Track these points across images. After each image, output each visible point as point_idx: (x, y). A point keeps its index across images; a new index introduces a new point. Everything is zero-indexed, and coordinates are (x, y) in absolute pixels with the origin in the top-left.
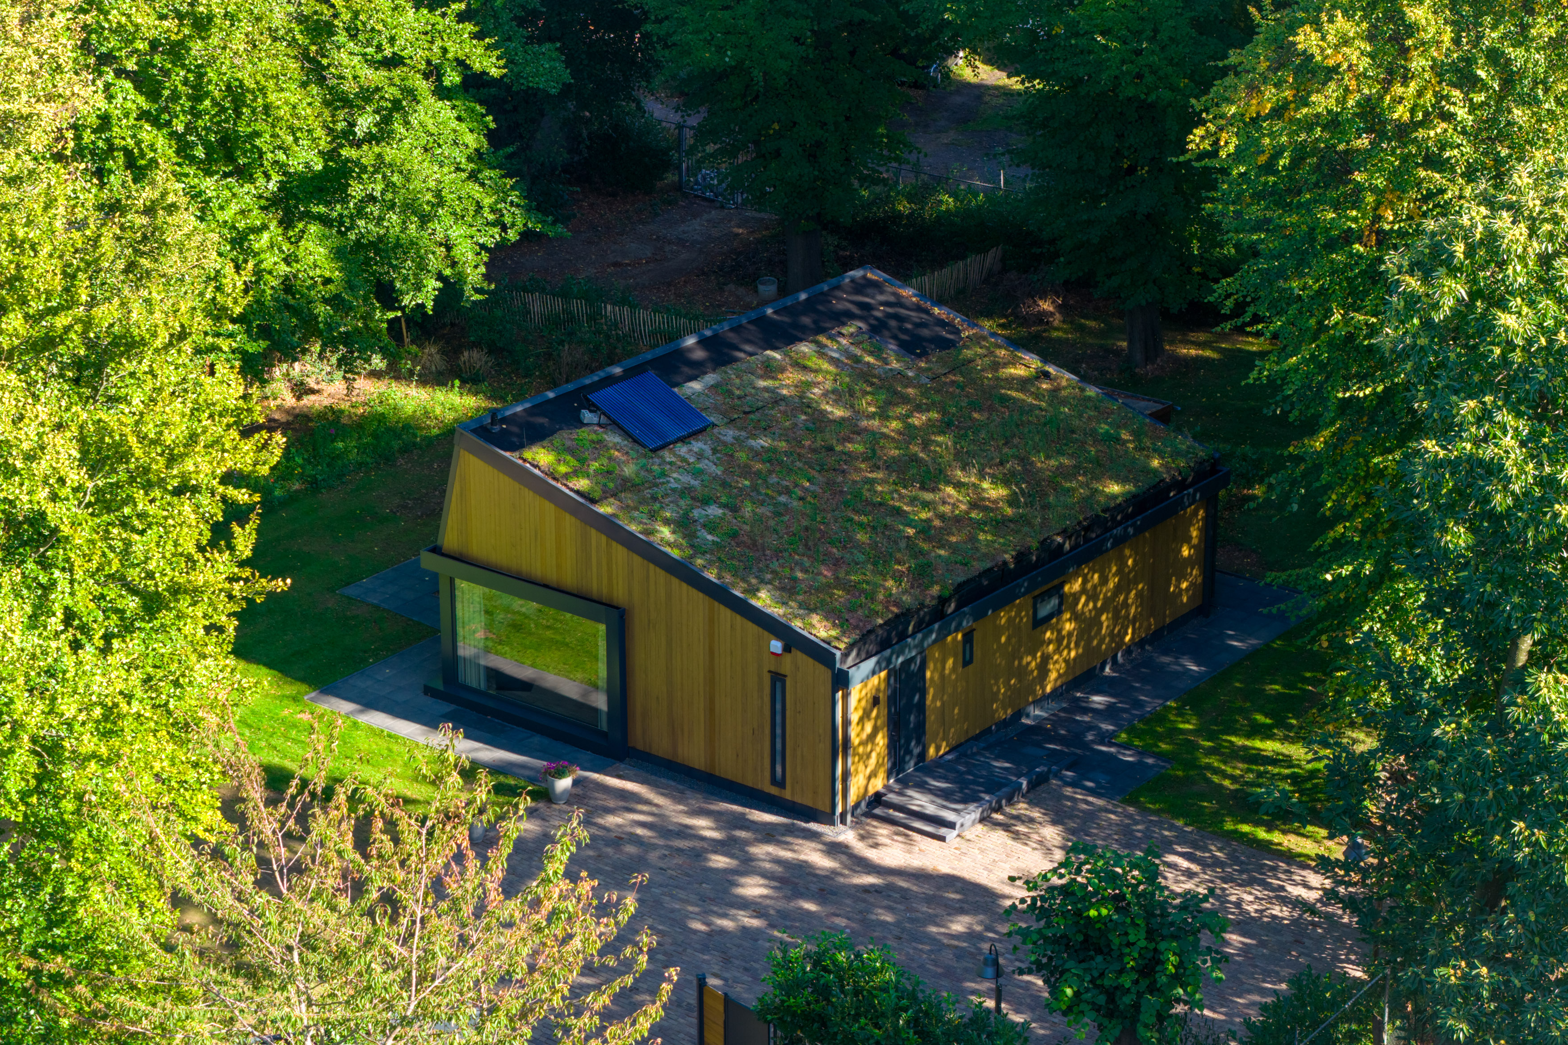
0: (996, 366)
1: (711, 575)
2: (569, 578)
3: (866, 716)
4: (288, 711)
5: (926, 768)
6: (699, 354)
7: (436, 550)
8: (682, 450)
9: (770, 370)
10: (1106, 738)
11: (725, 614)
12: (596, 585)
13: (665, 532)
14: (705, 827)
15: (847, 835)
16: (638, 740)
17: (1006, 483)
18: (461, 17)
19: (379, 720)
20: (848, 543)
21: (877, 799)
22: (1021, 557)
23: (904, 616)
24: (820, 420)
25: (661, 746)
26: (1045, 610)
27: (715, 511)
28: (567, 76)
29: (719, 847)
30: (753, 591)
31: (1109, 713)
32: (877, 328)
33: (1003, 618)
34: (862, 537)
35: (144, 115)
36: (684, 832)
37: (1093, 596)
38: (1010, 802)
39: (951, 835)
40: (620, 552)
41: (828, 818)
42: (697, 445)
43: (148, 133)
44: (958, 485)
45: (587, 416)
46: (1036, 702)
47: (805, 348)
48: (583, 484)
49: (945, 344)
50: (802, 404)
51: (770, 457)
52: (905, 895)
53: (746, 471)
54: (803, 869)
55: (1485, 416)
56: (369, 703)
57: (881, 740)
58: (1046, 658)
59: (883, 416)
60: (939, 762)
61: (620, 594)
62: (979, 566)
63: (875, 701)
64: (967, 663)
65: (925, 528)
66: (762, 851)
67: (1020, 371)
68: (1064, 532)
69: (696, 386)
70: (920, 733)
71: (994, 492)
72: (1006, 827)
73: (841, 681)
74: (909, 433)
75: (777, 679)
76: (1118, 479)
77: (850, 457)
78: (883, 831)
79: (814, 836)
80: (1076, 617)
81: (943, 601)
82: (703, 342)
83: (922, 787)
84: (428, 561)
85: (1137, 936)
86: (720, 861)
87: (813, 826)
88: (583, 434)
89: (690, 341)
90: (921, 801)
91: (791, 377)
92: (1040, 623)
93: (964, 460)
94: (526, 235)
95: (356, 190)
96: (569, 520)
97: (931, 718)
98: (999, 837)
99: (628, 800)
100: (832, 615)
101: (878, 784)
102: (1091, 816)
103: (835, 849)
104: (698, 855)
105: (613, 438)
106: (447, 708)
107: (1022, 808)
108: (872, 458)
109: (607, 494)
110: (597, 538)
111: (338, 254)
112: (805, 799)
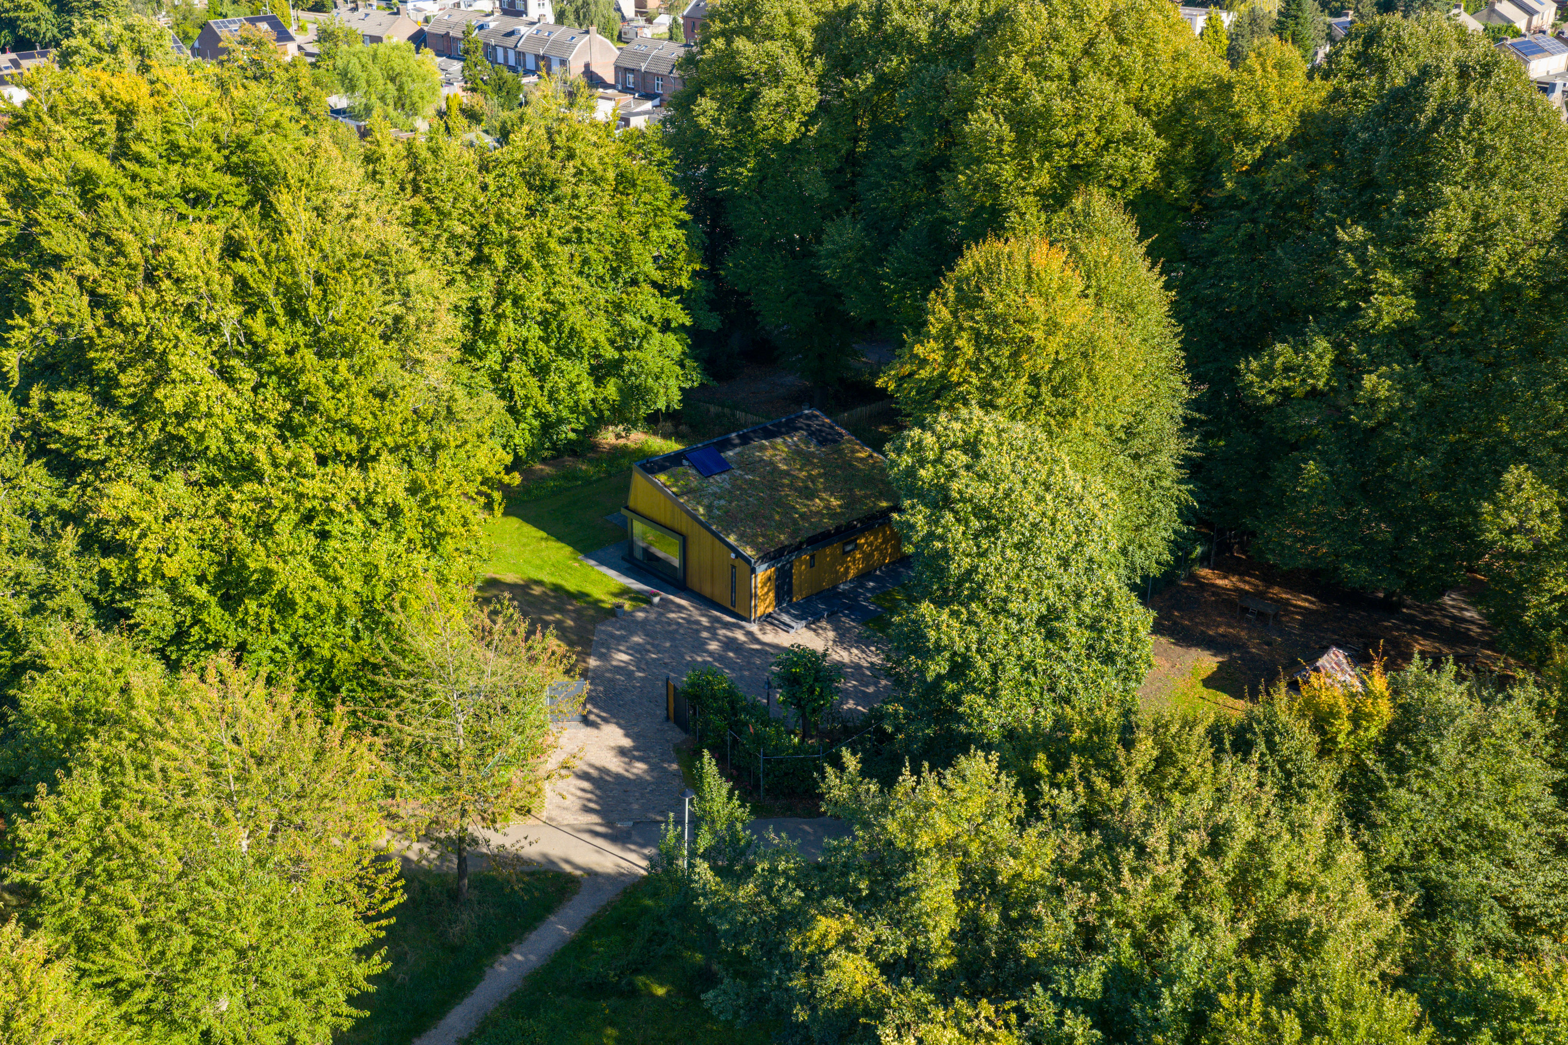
0: (853, 452)
1: (714, 527)
2: (668, 522)
3: (764, 584)
4: (571, 563)
5: (791, 605)
6: (737, 441)
7: (627, 508)
8: (717, 477)
9: (762, 448)
10: (867, 599)
11: (717, 542)
12: (676, 526)
13: (701, 510)
14: (704, 621)
15: (754, 628)
16: (689, 585)
17: (841, 498)
18: (678, 302)
19: (604, 569)
20: (771, 519)
21: (769, 615)
22: (838, 529)
23: (784, 548)
24: (775, 469)
25: (696, 588)
26: (849, 548)
27: (722, 502)
28: (720, 325)
29: (706, 629)
30: (728, 535)
31: (872, 590)
32: (812, 434)
33: (828, 551)
34: (777, 517)
35: (540, 338)
36: (698, 623)
37: (871, 544)
38: (819, 620)
39: (792, 631)
40: (684, 515)
41: (748, 620)
42: (724, 476)
43: (541, 345)
44: (821, 499)
45: (685, 462)
46: (845, 583)
47: (779, 440)
48: (675, 489)
49: (836, 441)
50: (771, 463)
51: (751, 483)
52: (767, 652)
53: (740, 488)
54: (734, 640)
55: (913, 507)
56: (602, 562)
57: (772, 595)
58: (848, 568)
59: (801, 470)
60: (797, 604)
61: (684, 530)
62: (819, 531)
63: (769, 579)
64: (812, 566)
65: (803, 516)
66: (722, 632)
67: (862, 455)
68: (858, 520)
69: (731, 453)
70: (790, 593)
71: (835, 502)
72: (815, 630)
73: (753, 571)
74: (810, 477)
75: (733, 567)
76: (887, 500)
77: (783, 485)
78: (769, 628)
79: (742, 628)
80: (863, 552)
81: (801, 543)
82: (739, 436)
83: (788, 613)
84: (624, 511)
85: (810, 680)
86: (705, 634)
87: (743, 623)
88: (681, 469)
89: (734, 435)
90: (785, 618)
91: (769, 453)
92: (846, 553)
93: (825, 490)
94: (701, 384)
95: (626, 368)
96: (669, 502)
97: (795, 588)
98: (812, 633)
99: (681, 608)
100: (754, 546)
101: (770, 610)
102: (848, 630)
103: (749, 634)
104: (698, 631)
105: (691, 471)
106: (627, 565)
107: (824, 624)
108: (791, 486)
109: (683, 494)
110: (677, 509)
111: (620, 390)
112: (742, 613)
